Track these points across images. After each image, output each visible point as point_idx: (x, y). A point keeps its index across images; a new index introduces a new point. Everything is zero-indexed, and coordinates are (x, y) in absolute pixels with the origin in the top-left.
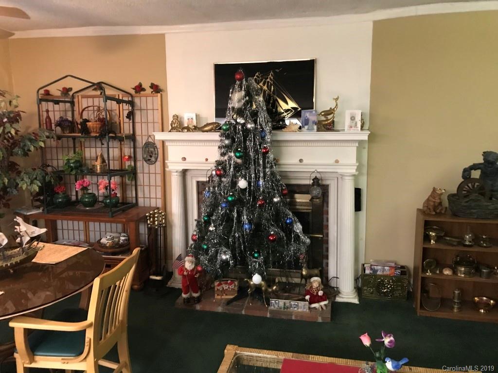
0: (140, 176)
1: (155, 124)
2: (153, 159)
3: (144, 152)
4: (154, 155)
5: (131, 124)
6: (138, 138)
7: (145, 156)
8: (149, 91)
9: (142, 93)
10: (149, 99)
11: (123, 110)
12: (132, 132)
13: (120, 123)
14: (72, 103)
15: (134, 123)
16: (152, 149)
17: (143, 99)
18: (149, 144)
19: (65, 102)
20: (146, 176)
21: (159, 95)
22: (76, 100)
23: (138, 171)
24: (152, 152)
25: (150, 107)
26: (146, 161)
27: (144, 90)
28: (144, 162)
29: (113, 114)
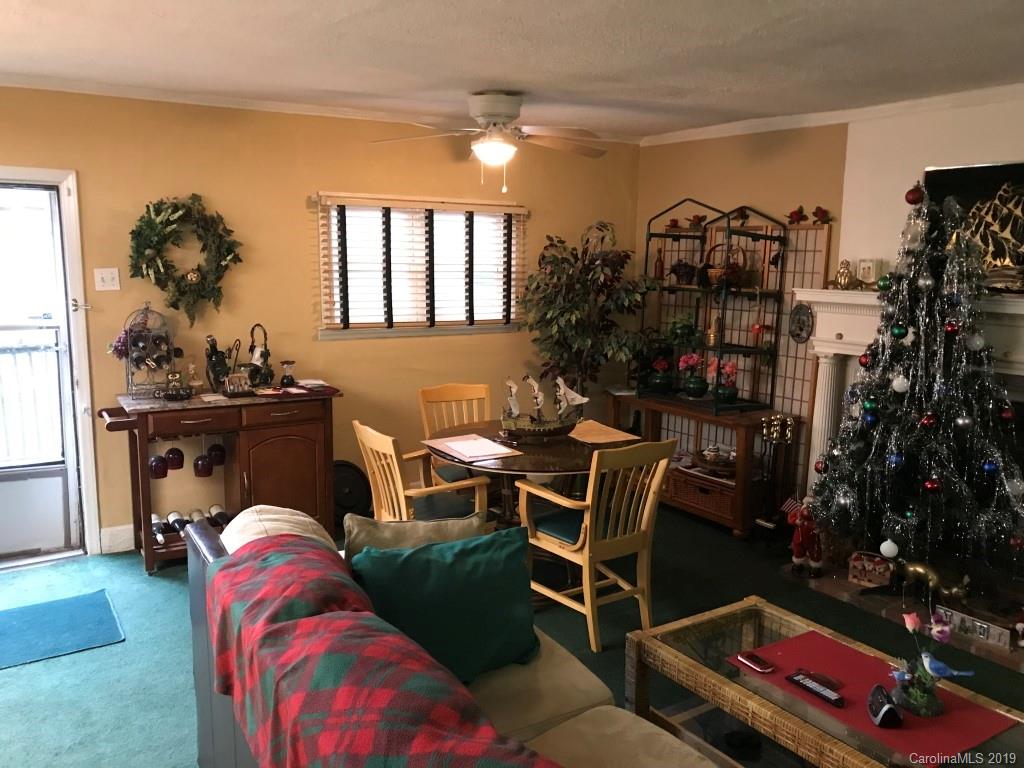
0: (782, 360)
1: (815, 276)
2: (804, 334)
3: (792, 321)
4: (806, 328)
5: (779, 274)
6: (787, 298)
7: (793, 328)
8: (812, 219)
9: (802, 223)
10: (811, 233)
11: (770, 251)
12: (778, 288)
13: (763, 272)
14: (703, 239)
15: (783, 272)
16: (805, 318)
17: (802, 233)
18: (801, 309)
19: (694, 237)
20: (791, 361)
21: (826, 226)
22: (708, 235)
23: (781, 353)
24: (804, 322)
25: (810, 247)
26: (793, 336)
27: (805, 218)
28: (791, 338)
29: (756, 257)
